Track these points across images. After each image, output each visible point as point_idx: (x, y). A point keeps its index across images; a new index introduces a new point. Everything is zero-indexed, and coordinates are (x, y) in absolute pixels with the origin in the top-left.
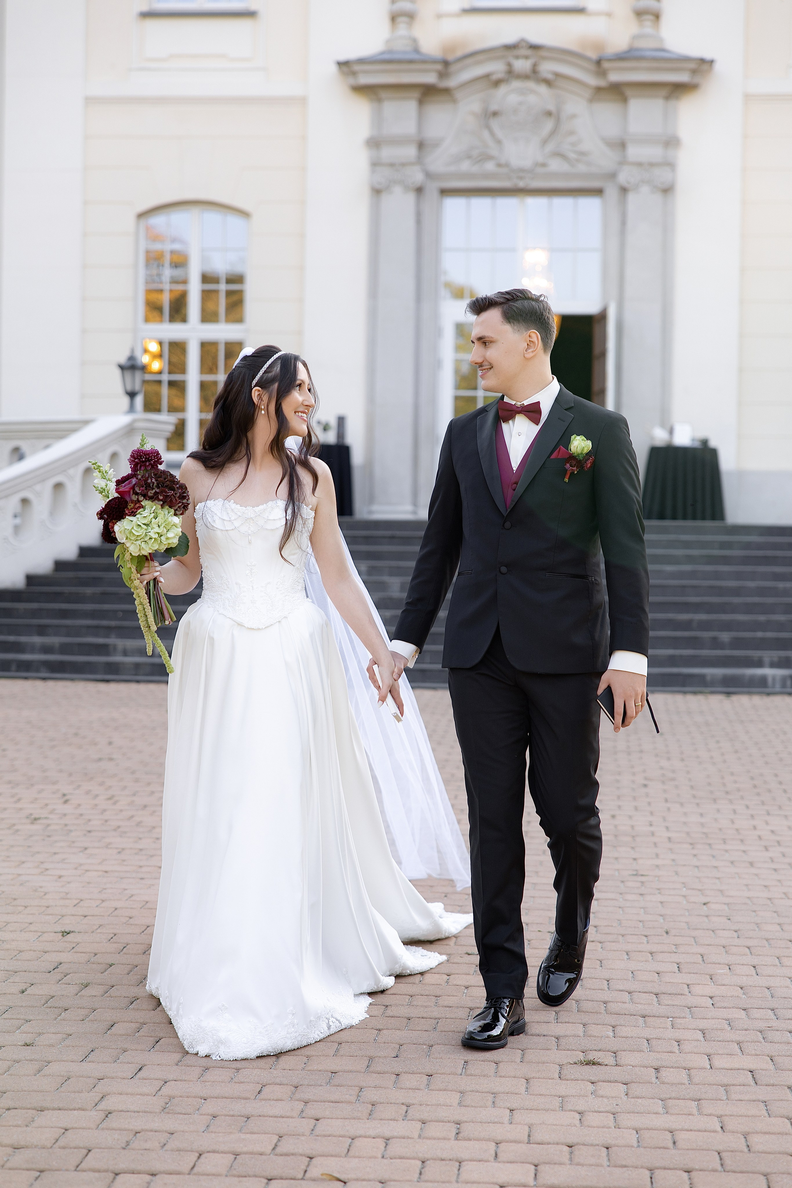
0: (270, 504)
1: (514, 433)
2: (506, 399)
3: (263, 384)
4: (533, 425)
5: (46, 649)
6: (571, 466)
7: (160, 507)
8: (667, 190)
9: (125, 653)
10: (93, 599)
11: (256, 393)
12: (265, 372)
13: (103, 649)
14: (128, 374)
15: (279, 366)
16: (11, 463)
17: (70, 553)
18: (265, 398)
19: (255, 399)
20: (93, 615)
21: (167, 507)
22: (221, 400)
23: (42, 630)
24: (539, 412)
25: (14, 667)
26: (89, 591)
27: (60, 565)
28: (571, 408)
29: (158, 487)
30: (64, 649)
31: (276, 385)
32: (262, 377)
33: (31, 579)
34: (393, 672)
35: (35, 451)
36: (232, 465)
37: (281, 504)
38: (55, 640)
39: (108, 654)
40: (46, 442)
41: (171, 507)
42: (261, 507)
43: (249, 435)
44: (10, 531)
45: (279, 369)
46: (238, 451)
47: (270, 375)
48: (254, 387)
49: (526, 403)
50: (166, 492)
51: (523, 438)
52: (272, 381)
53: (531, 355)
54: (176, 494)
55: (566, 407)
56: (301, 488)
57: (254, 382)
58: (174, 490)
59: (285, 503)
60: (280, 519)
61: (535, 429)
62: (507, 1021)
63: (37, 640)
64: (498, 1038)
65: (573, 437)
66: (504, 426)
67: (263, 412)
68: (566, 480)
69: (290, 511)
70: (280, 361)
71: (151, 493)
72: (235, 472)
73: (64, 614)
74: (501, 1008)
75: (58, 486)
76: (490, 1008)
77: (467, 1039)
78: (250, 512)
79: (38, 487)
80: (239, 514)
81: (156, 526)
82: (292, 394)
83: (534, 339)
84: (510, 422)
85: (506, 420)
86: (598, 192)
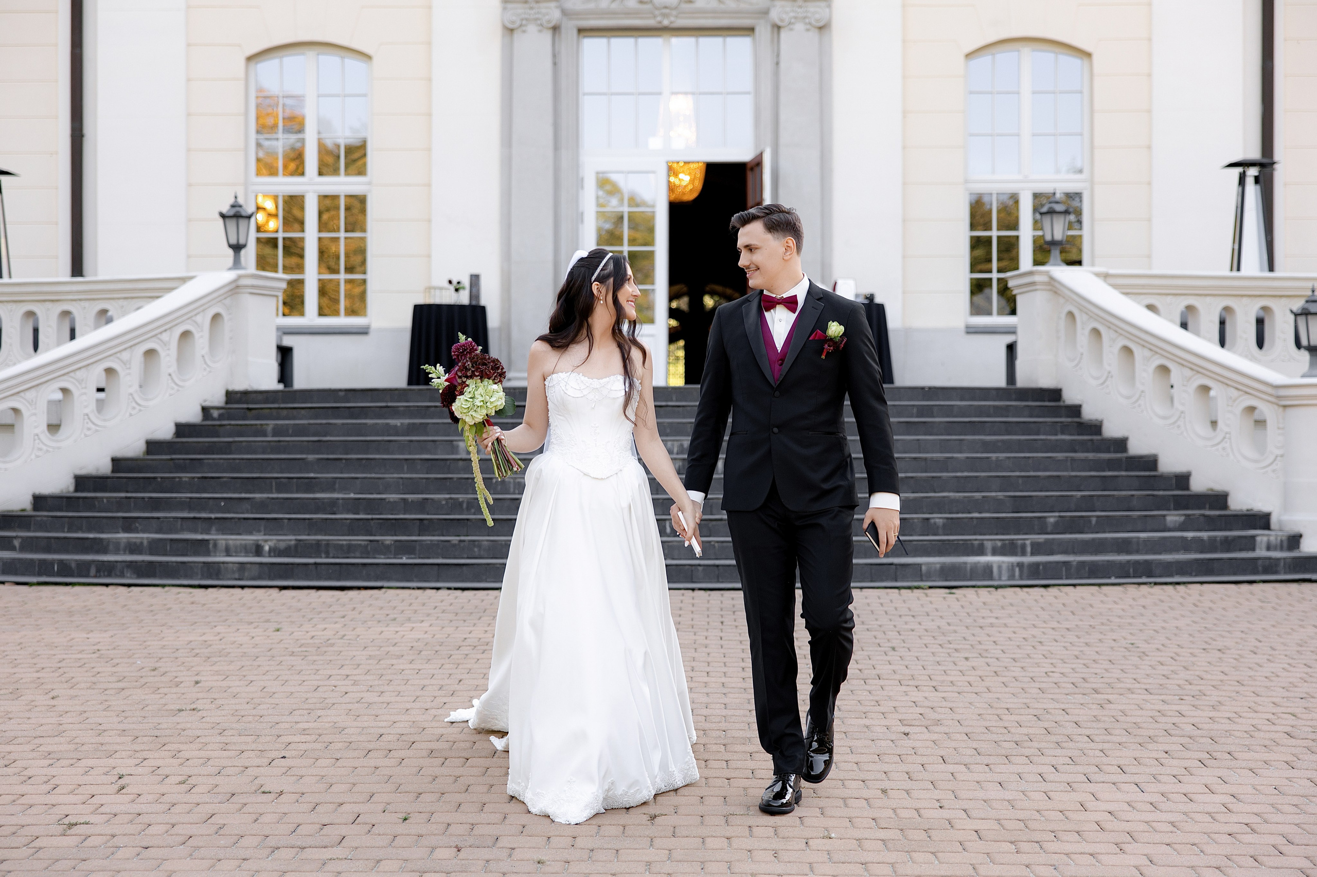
0: (612, 377)
1: (776, 320)
2: (765, 292)
3: (601, 280)
4: (791, 314)
5: (134, 548)
6: (829, 346)
7: (480, 381)
8: (823, 28)
9: (228, 552)
10: (191, 486)
11: (595, 287)
12: (602, 270)
13: (201, 547)
14: (232, 224)
15: (612, 264)
16: (97, 326)
17: (166, 432)
18: (604, 291)
19: (595, 291)
20: (190, 505)
21: (486, 379)
22: (565, 292)
23: (128, 525)
24: (796, 303)
25: (93, 571)
26: (186, 476)
27: (153, 446)
28: (821, 298)
29: (473, 366)
30: (155, 547)
31: (611, 280)
32: (599, 274)
33: (118, 463)
34: (696, 517)
35: (124, 313)
36: (574, 345)
37: (621, 378)
38: (144, 537)
39: (207, 553)
40: (138, 303)
41: (489, 379)
42: (605, 380)
43: (589, 319)
44: (93, 405)
45: (612, 266)
46: (581, 334)
47: (606, 272)
48: (594, 282)
49: (785, 296)
50: (480, 368)
51: (783, 323)
52: (607, 277)
53: (789, 257)
54: (488, 367)
55: (817, 298)
56: (632, 363)
57: (593, 278)
58: (486, 365)
59: (623, 377)
60: (620, 390)
61: (792, 317)
62: (794, 791)
63: (122, 536)
64: (788, 804)
65: (830, 323)
66: (767, 314)
67: (602, 302)
68: (823, 357)
69: (627, 385)
70: (612, 261)
71: (469, 374)
72: (578, 351)
73: (156, 505)
74: (788, 781)
75: (150, 354)
76: (779, 781)
77: (765, 806)
78: (596, 383)
79: (125, 356)
80: (587, 384)
81: (479, 397)
82: (625, 288)
83: (791, 244)
84: (772, 311)
85: (768, 310)
86: (749, 30)
